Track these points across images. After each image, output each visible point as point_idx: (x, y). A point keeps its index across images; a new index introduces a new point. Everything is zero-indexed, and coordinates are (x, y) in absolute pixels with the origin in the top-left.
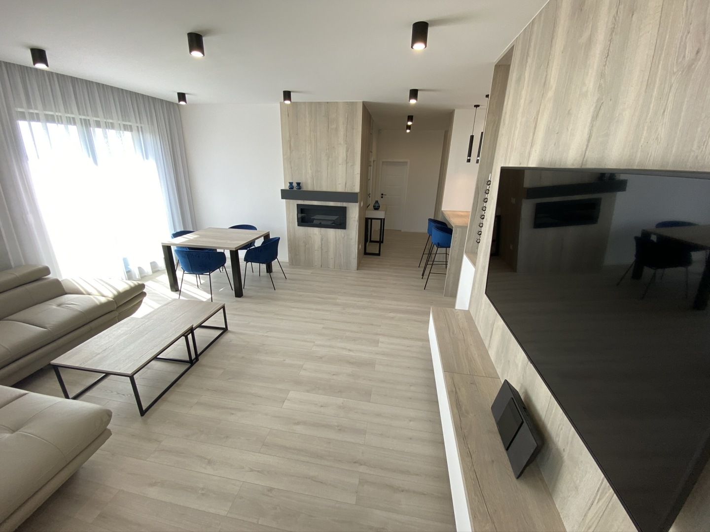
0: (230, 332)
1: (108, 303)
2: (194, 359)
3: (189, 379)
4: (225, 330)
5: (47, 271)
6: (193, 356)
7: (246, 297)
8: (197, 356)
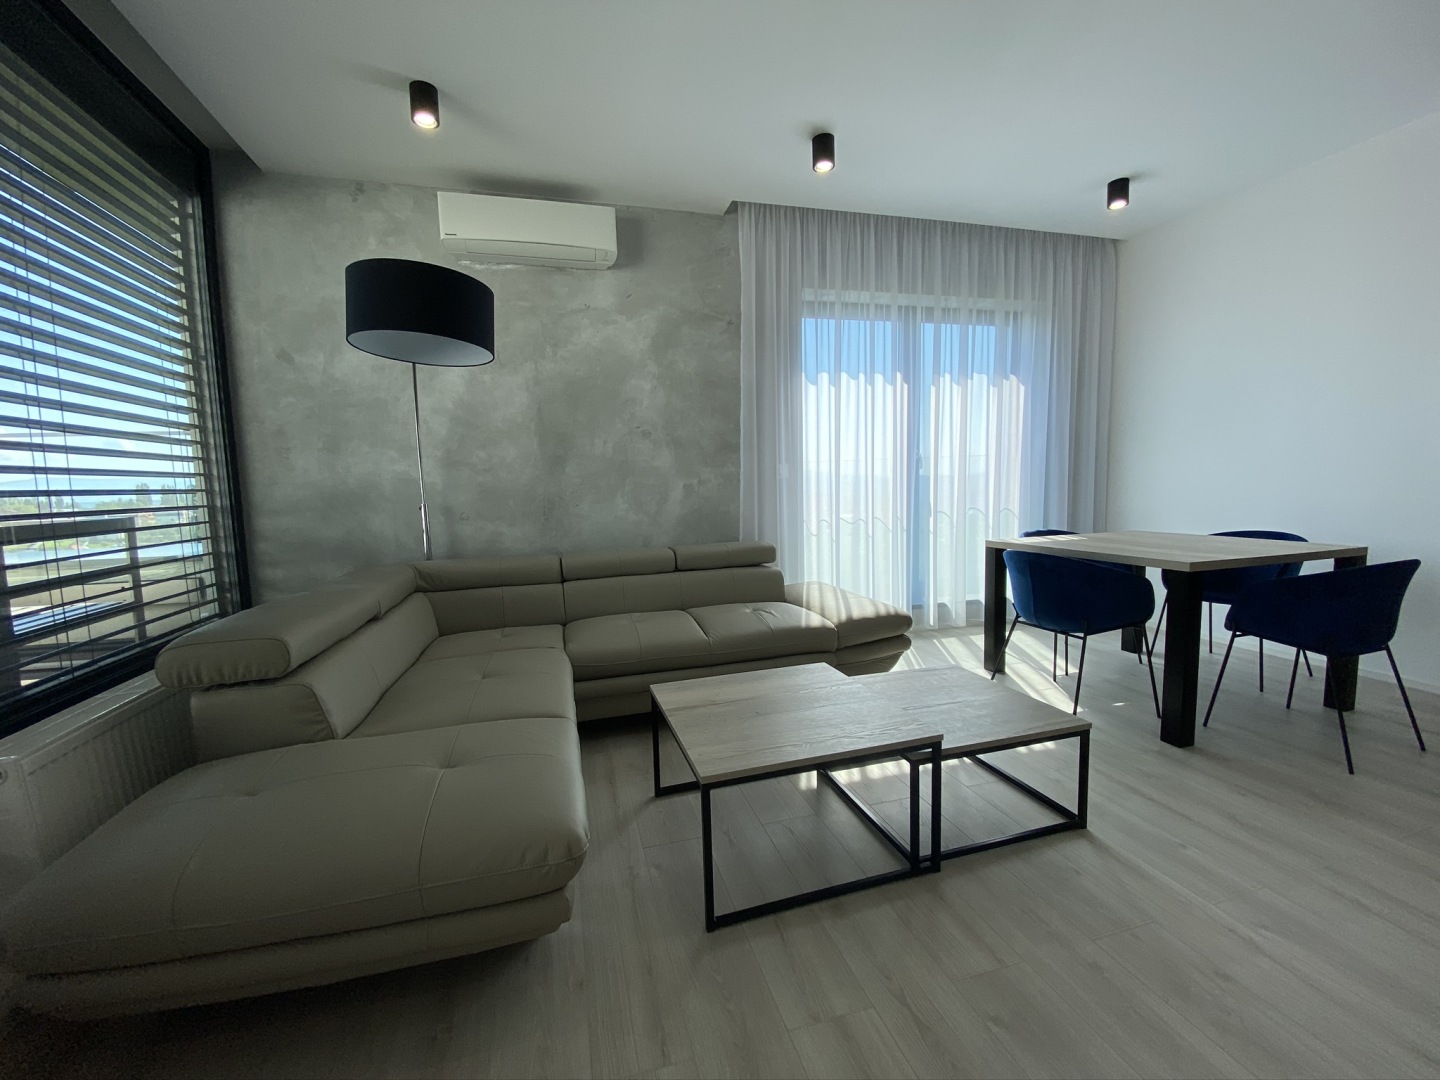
0: (1092, 839)
1: (822, 631)
2: (926, 859)
3: (878, 916)
4: (1074, 823)
5: (770, 554)
6: (925, 849)
7: (1202, 752)
8: (939, 858)
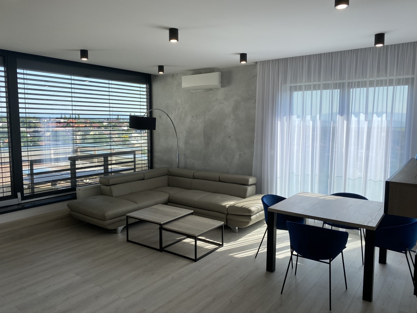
5: (247, 183)
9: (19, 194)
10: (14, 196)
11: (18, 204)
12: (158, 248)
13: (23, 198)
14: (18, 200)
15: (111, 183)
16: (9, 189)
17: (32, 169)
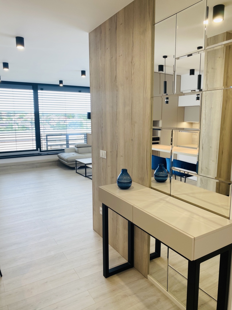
9: (39, 149)
10: (37, 150)
11: (38, 154)
12: (85, 175)
13: (41, 151)
14: (38, 152)
15: (78, 147)
16: (35, 146)
17: (47, 138)
